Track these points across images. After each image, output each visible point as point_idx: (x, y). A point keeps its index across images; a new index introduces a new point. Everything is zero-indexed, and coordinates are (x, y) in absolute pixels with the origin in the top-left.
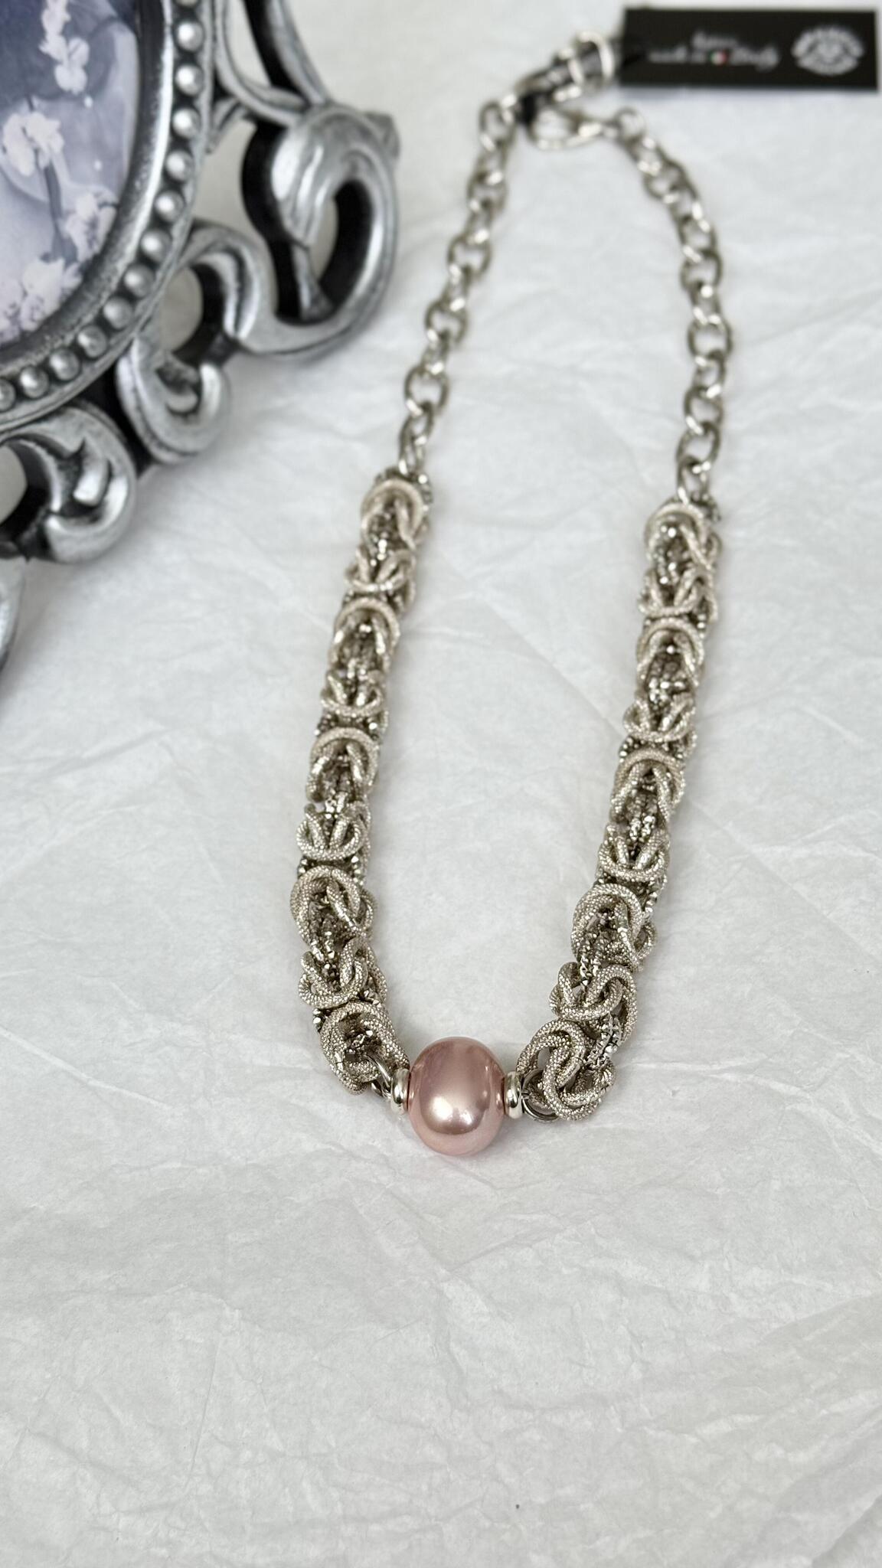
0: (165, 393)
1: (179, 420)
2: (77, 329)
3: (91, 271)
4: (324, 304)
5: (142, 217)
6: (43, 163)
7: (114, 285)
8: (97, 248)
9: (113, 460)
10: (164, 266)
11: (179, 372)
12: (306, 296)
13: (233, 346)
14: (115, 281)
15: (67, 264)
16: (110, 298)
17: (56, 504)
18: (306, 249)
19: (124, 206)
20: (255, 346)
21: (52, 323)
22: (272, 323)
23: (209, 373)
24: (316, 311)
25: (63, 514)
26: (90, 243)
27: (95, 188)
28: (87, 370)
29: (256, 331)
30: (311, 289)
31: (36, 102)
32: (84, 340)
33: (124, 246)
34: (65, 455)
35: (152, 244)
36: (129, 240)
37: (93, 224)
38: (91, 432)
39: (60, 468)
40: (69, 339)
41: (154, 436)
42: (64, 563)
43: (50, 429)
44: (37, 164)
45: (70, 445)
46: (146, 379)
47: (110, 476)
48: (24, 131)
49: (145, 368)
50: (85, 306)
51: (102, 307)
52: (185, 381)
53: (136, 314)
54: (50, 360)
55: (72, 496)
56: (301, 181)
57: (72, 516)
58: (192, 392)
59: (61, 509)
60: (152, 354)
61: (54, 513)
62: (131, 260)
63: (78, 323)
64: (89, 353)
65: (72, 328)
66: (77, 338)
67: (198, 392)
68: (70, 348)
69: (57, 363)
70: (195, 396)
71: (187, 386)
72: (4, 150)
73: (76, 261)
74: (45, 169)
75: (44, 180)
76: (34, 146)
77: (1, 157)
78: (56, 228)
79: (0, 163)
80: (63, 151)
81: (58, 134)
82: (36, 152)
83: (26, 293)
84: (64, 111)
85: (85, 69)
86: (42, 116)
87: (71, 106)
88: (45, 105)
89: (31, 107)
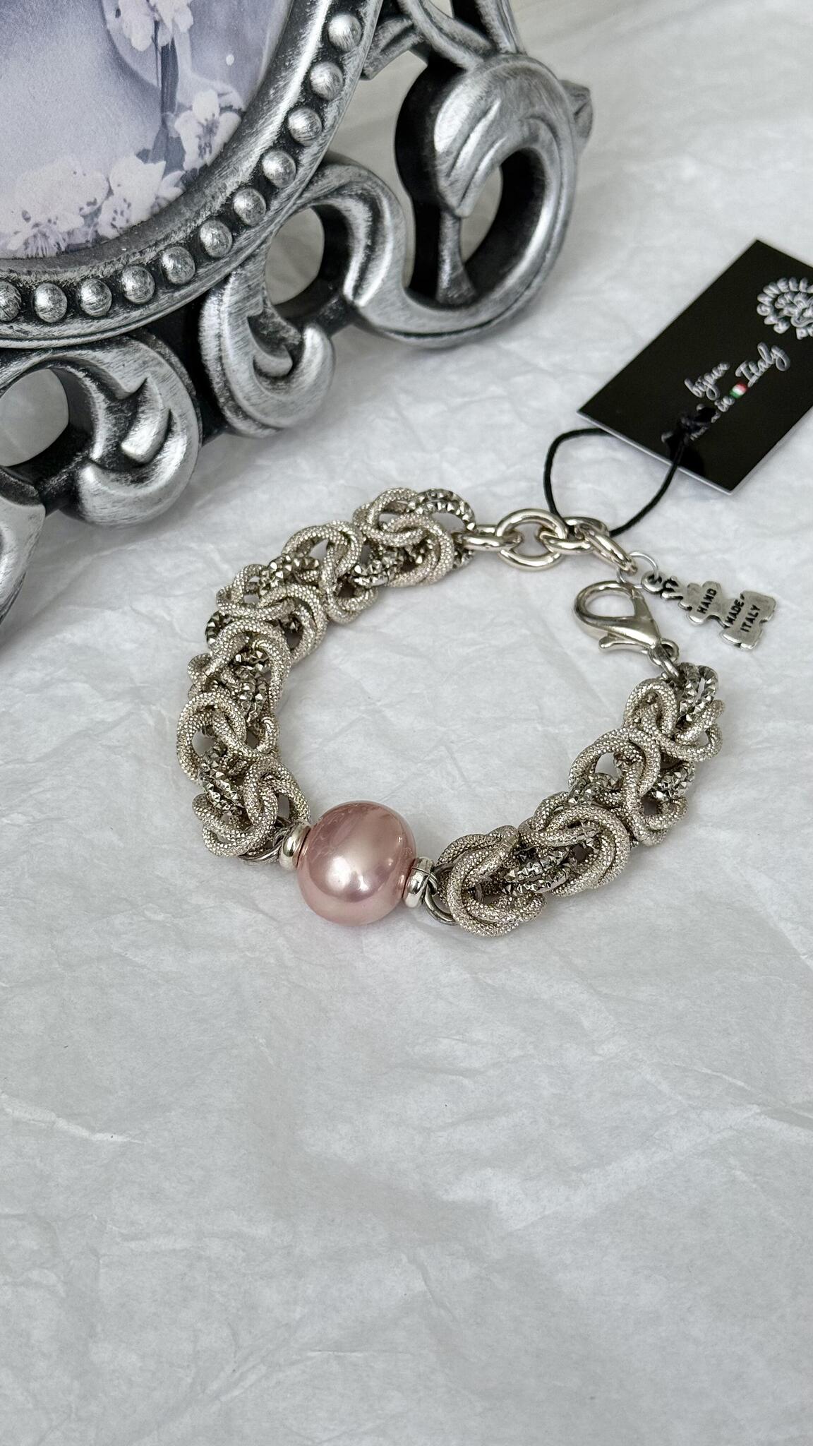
0: (255, 349)
1: (266, 384)
2: (162, 247)
3: (195, 183)
4: (466, 286)
5: (269, 132)
6: (163, 40)
7: (217, 206)
8: (208, 158)
9: (175, 414)
10: (283, 195)
11: (278, 328)
12: (446, 274)
13: (350, 314)
14: (221, 199)
15: (167, 170)
16: (209, 218)
17: (97, 452)
18: (458, 219)
19: (250, 117)
20: (375, 318)
21: (134, 233)
22: (399, 295)
23: (312, 337)
24: (454, 294)
25: (101, 465)
26: (201, 151)
27: (220, 86)
28: (164, 298)
29: (379, 299)
30: (454, 268)
32: (168, 262)
33: (240, 161)
34: (120, 395)
35: (273, 167)
36: (247, 156)
37: (210, 129)
38: (154, 373)
39: (109, 409)
40: (150, 255)
41: (232, 397)
42: (93, 523)
43: (106, 359)
44: (155, 39)
45: (128, 384)
46: (234, 327)
47: (168, 431)
49: (236, 313)
50: (178, 222)
51: (198, 228)
52: (283, 339)
53: (237, 245)
54: (121, 275)
55: (118, 446)
56: (468, 136)
57: (113, 470)
58: (286, 353)
59: (102, 459)
60: (248, 298)
61: (92, 464)
62: (245, 181)
63: (165, 239)
64: (170, 278)
65: (155, 245)
66: (160, 257)
67: (294, 359)
68: (148, 268)
69: (129, 284)
70: (290, 360)
71: (285, 347)
72: (118, 13)
73: (181, 168)
74: (163, 48)
75: (159, 62)
76: (157, 18)
77: (110, 16)
78: (164, 122)
79: (108, 26)
80: (190, 30)
81: (188, 9)
82: (157, 24)
83: (111, 192)
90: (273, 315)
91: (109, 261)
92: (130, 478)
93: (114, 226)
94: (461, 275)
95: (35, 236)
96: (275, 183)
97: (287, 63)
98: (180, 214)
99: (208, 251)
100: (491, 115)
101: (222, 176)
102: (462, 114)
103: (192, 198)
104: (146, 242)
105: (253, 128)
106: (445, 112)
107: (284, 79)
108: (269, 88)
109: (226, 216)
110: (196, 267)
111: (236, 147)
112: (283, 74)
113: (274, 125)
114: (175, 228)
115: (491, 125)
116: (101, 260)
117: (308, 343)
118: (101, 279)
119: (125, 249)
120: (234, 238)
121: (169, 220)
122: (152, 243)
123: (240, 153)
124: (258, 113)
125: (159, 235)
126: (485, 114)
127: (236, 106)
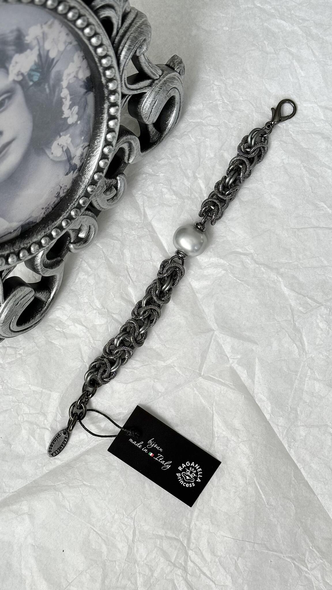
0: (106, 197)
4: (158, 134)
6: (65, 149)
7: (90, 180)
13: (128, 164)
15: (74, 172)
23: (120, 179)
25: (74, 243)
26: (81, 161)
28: (82, 209)
29: (135, 158)
30: (153, 132)
31: (61, 134)
32: (81, 202)
33: (92, 165)
35: (102, 163)
36: (94, 161)
37: (82, 155)
38: (84, 222)
39: (73, 232)
40: (76, 204)
41: (103, 208)
44: (63, 151)
45: (77, 228)
47: (90, 228)
48: (58, 144)
49: (100, 194)
50: (81, 190)
51: (87, 189)
53: (97, 187)
54: (71, 214)
56: (152, 110)
57: (78, 242)
58: (114, 189)
60: (102, 189)
61: (72, 243)
62: (95, 171)
63: (79, 197)
64: (83, 205)
65: (77, 200)
66: (79, 202)
67: (116, 188)
68: (77, 208)
69: (73, 213)
70: (115, 190)
71: (113, 187)
72: (52, 153)
73: (77, 168)
74: (66, 150)
75: (65, 154)
76: (62, 146)
77: (51, 156)
78: (70, 164)
79: (51, 158)
80: (71, 141)
81: (69, 138)
82: (62, 147)
83: (61, 187)
84: (71, 130)
85: (77, 114)
86: (64, 136)
87: (73, 127)
88: (64, 133)
89: (60, 136)
90: (108, 182)
91: (66, 212)
92: (83, 243)
93: (64, 193)
94: (156, 131)
95: (46, 210)
96: (103, 167)
97: (98, 134)
98: (80, 185)
99: (91, 193)
100: (156, 103)
101: (88, 171)
102: (148, 107)
103: (82, 179)
104: (74, 200)
105: (93, 153)
106: (143, 107)
107: (99, 139)
108: (95, 140)
109: (93, 182)
110: (89, 198)
111: (89, 159)
112: (98, 137)
113: (100, 153)
114: (81, 192)
115: (157, 105)
116: (64, 212)
117: (119, 182)
118: (66, 218)
119: (69, 204)
120: (96, 186)
121: (78, 188)
122: (76, 200)
123: (91, 162)
124: (94, 148)
125: (77, 196)
126: (155, 103)
127: (87, 145)
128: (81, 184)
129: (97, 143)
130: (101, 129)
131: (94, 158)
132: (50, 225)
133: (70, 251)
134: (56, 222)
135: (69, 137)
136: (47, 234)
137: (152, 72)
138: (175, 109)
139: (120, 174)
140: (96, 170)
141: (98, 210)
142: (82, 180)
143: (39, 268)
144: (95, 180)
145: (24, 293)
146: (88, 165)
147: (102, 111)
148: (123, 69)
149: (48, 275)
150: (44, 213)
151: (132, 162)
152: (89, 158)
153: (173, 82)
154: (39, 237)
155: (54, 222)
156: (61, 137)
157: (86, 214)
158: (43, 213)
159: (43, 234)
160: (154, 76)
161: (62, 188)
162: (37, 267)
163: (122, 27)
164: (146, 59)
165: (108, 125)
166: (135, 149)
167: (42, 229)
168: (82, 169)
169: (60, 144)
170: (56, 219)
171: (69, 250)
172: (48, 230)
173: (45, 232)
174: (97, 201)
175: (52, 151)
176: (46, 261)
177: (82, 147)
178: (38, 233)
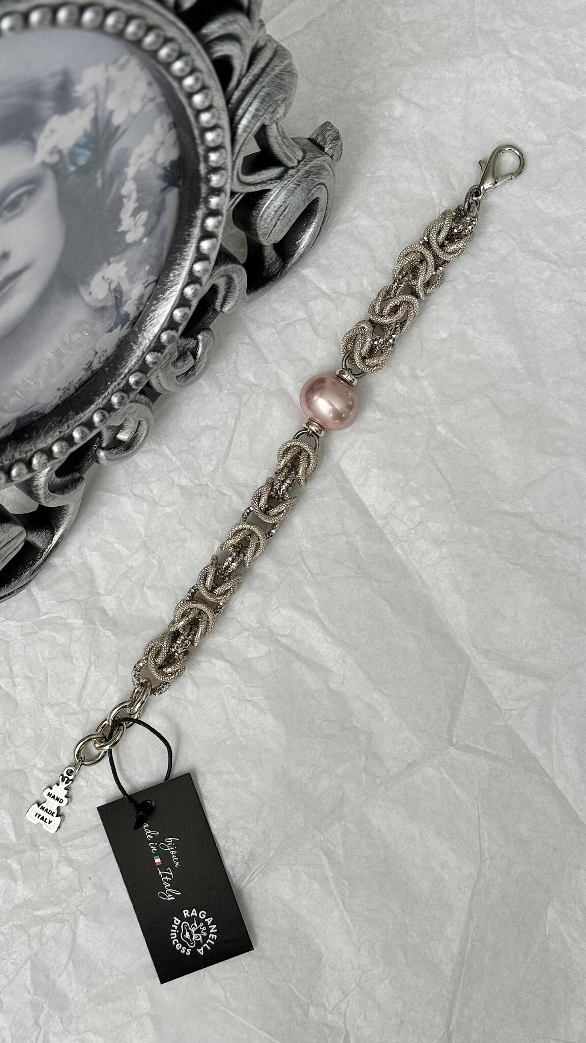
0: (176, 372)
1: (182, 379)
2: (128, 376)
4: (279, 262)
6: (113, 287)
7: (152, 344)
8: (142, 308)
9: (142, 420)
11: (184, 347)
13: (219, 313)
15: (122, 327)
16: (149, 352)
17: (104, 445)
24: (273, 269)
25: (108, 448)
27: (143, 280)
28: (132, 396)
29: (233, 307)
31: (112, 259)
32: (132, 381)
33: (160, 316)
35: (177, 314)
36: (164, 314)
38: (130, 413)
40: (123, 384)
41: (165, 388)
44: (110, 289)
45: (118, 423)
46: (165, 372)
47: (139, 425)
48: (103, 277)
49: (165, 366)
50: (133, 358)
51: (145, 357)
52: (188, 348)
54: (111, 400)
55: (115, 437)
56: (276, 223)
57: (114, 448)
58: (191, 357)
59: (108, 445)
60: (170, 358)
61: (103, 449)
62: (163, 327)
63: (129, 372)
64: (134, 387)
65: (125, 377)
66: (128, 381)
67: (194, 355)
68: (123, 390)
69: (115, 400)
70: (193, 360)
71: (189, 353)
72: (90, 294)
73: (129, 320)
74: (114, 289)
75: (113, 294)
76: (109, 281)
78: (118, 313)
79: (86, 301)
80: (127, 274)
82: (110, 284)
83: (97, 353)
84: (129, 254)
85: (144, 225)
86: (115, 264)
87: (134, 248)
88: (117, 258)
89: (109, 263)
90: (182, 344)
91: (103, 396)
92: (123, 449)
93: (100, 363)
94: (276, 258)
96: (180, 322)
97: (178, 261)
98: (133, 350)
99: (151, 366)
100: (286, 211)
101: (151, 325)
102: (271, 216)
103: (138, 338)
104: (120, 376)
105: (164, 295)
106: (262, 216)
107: (178, 270)
108: (169, 272)
109: (157, 347)
110: (146, 375)
111: (155, 304)
112: (177, 267)
113: (176, 296)
114: (133, 363)
115: (288, 213)
116: (99, 396)
117: (201, 344)
118: (102, 409)
119: (109, 383)
120: (162, 353)
121: (128, 355)
122: (122, 376)
123: (159, 309)
124: (165, 285)
125: (125, 369)
126: (284, 211)
127: (153, 280)
128: (135, 347)
129: (174, 276)
130: (185, 254)
131: (165, 303)
132: (72, 419)
133: (97, 462)
134: (82, 415)
135: (125, 265)
136: (65, 434)
137: (286, 154)
138: (316, 220)
139: (204, 330)
140: (166, 324)
141: (157, 392)
142: (138, 341)
143: (41, 492)
144: (161, 343)
145: (9, 536)
146: (151, 315)
147: (192, 221)
148: (239, 150)
149: (55, 505)
150: (61, 397)
151: (229, 310)
152: (155, 302)
153: (321, 174)
154: (50, 440)
155: (78, 413)
156: (111, 266)
157: (137, 399)
158: (58, 397)
159: (57, 435)
160: (289, 162)
161: (98, 355)
162: (37, 490)
163: (248, 75)
164: (280, 130)
165: (198, 248)
166: (237, 289)
167: (55, 426)
168: (138, 322)
169: (106, 277)
170: (82, 408)
171: (96, 459)
172: (66, 428)
173: (61, 432)
174: (158, 377)
175: (91, 290)
176: (53, 481)
177: (144, 284)
178: (47, 432)
